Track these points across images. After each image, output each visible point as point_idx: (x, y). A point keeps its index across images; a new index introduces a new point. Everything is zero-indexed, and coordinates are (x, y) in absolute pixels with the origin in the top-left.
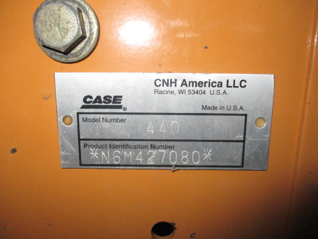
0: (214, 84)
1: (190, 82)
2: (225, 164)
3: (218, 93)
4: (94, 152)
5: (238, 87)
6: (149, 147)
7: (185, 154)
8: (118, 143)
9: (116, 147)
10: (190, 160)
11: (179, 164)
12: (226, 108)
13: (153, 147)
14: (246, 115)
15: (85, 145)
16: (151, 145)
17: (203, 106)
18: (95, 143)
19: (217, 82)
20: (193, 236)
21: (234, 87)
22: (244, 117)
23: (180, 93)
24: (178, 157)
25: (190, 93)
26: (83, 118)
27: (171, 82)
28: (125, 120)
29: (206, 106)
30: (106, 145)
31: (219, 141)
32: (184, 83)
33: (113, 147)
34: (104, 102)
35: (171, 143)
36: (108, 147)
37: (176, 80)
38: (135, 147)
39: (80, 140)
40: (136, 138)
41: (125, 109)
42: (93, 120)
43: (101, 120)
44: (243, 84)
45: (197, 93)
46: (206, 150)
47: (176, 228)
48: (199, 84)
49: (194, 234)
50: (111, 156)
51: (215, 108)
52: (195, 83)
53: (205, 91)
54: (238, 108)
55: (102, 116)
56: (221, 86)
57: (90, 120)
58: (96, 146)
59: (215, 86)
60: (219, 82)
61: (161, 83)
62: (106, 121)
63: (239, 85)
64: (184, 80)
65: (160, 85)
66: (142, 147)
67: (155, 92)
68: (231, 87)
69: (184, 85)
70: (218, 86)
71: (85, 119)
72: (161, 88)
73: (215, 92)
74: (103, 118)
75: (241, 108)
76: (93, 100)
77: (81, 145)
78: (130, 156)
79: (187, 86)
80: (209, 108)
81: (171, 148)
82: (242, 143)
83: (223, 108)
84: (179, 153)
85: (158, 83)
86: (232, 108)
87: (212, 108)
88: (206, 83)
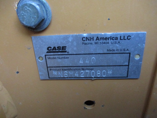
0: (113, 39)
1: (100, 38)
2: (119, 76)
3: (116, 43)
4: (55, 72)
5: (126, 39)
6: (81, 69)
7: (99, 72)
8: (66, 68)
9: (65, 70)
10: (101, 75)
11: (96, 77)
12: (119, 50)
13: (83, 69)
14: (130, 53)
15: (50, 70)
16: (82, 69)
17: (107, 50)
18: (55, 68)
19: (115, 38)
20: (103, 106)
21: (124, 39)
22: (129, 54)
23: (95, 44)
24: (95, 73)
25: (100, 43)
26: (48, 57)
27: (91, 39)
28: (68, 57)
29: (109, 50)
30: (60, 69)
31: (116, 66)
32: (97, 38)
33: (64, 70)
34: (58, 50)
35: (92, 68)
36: (61, 70)
37: (93, 37)
38: (74, 70)
39: (47, 67)
40: (74, 66)
41: (68, 52)
42: (53, 58)
43: (57, 58)
44: (129, 38)
45: (105, 43)
46: (109, 70)
47: (95, 103)
48: (105, 39)
49: (104, 105)
50: (63, 74)
51: (114, 50)
52: (103, 39)
53: (108, 42)
54: (126, 50)
55: (57, 56)
56: (117, 39)
57: (51, 58)
58: (56, 70)
59: (114, 39)
60: (116, 38)
61: (86, 39)
62: (59, 58)
63: (127, 39)
64: (98, 37)
65: (85, 40)
66: (78, 70)
67: (83, 44)
68: (122, 39)
69: (98, 39)
70: (116, 40)
71: (49, 58)
72: (86, 42)
73: (114, 43)
74: (58, 57)
75: (128, 50)
76: (52, 49)
77: (48, 69)
78: (72, 74)
79: (99, 40)
80: (111, 51)
81: (92, 69)
82: (127, 67)
83: (118, 50)
84: (96, 72)
85: (84, 39)
86: (123, 50)
87: (112, 50)
88: (109, 38)
